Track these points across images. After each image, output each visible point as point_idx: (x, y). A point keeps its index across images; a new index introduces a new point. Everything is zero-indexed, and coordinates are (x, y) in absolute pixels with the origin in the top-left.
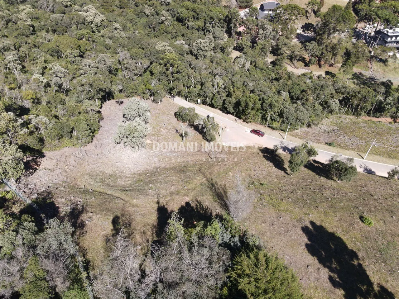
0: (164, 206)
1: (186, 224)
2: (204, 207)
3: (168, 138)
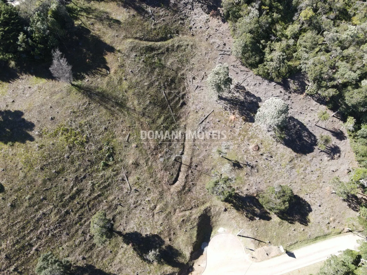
0: (114, 53)
2: (96, 75)
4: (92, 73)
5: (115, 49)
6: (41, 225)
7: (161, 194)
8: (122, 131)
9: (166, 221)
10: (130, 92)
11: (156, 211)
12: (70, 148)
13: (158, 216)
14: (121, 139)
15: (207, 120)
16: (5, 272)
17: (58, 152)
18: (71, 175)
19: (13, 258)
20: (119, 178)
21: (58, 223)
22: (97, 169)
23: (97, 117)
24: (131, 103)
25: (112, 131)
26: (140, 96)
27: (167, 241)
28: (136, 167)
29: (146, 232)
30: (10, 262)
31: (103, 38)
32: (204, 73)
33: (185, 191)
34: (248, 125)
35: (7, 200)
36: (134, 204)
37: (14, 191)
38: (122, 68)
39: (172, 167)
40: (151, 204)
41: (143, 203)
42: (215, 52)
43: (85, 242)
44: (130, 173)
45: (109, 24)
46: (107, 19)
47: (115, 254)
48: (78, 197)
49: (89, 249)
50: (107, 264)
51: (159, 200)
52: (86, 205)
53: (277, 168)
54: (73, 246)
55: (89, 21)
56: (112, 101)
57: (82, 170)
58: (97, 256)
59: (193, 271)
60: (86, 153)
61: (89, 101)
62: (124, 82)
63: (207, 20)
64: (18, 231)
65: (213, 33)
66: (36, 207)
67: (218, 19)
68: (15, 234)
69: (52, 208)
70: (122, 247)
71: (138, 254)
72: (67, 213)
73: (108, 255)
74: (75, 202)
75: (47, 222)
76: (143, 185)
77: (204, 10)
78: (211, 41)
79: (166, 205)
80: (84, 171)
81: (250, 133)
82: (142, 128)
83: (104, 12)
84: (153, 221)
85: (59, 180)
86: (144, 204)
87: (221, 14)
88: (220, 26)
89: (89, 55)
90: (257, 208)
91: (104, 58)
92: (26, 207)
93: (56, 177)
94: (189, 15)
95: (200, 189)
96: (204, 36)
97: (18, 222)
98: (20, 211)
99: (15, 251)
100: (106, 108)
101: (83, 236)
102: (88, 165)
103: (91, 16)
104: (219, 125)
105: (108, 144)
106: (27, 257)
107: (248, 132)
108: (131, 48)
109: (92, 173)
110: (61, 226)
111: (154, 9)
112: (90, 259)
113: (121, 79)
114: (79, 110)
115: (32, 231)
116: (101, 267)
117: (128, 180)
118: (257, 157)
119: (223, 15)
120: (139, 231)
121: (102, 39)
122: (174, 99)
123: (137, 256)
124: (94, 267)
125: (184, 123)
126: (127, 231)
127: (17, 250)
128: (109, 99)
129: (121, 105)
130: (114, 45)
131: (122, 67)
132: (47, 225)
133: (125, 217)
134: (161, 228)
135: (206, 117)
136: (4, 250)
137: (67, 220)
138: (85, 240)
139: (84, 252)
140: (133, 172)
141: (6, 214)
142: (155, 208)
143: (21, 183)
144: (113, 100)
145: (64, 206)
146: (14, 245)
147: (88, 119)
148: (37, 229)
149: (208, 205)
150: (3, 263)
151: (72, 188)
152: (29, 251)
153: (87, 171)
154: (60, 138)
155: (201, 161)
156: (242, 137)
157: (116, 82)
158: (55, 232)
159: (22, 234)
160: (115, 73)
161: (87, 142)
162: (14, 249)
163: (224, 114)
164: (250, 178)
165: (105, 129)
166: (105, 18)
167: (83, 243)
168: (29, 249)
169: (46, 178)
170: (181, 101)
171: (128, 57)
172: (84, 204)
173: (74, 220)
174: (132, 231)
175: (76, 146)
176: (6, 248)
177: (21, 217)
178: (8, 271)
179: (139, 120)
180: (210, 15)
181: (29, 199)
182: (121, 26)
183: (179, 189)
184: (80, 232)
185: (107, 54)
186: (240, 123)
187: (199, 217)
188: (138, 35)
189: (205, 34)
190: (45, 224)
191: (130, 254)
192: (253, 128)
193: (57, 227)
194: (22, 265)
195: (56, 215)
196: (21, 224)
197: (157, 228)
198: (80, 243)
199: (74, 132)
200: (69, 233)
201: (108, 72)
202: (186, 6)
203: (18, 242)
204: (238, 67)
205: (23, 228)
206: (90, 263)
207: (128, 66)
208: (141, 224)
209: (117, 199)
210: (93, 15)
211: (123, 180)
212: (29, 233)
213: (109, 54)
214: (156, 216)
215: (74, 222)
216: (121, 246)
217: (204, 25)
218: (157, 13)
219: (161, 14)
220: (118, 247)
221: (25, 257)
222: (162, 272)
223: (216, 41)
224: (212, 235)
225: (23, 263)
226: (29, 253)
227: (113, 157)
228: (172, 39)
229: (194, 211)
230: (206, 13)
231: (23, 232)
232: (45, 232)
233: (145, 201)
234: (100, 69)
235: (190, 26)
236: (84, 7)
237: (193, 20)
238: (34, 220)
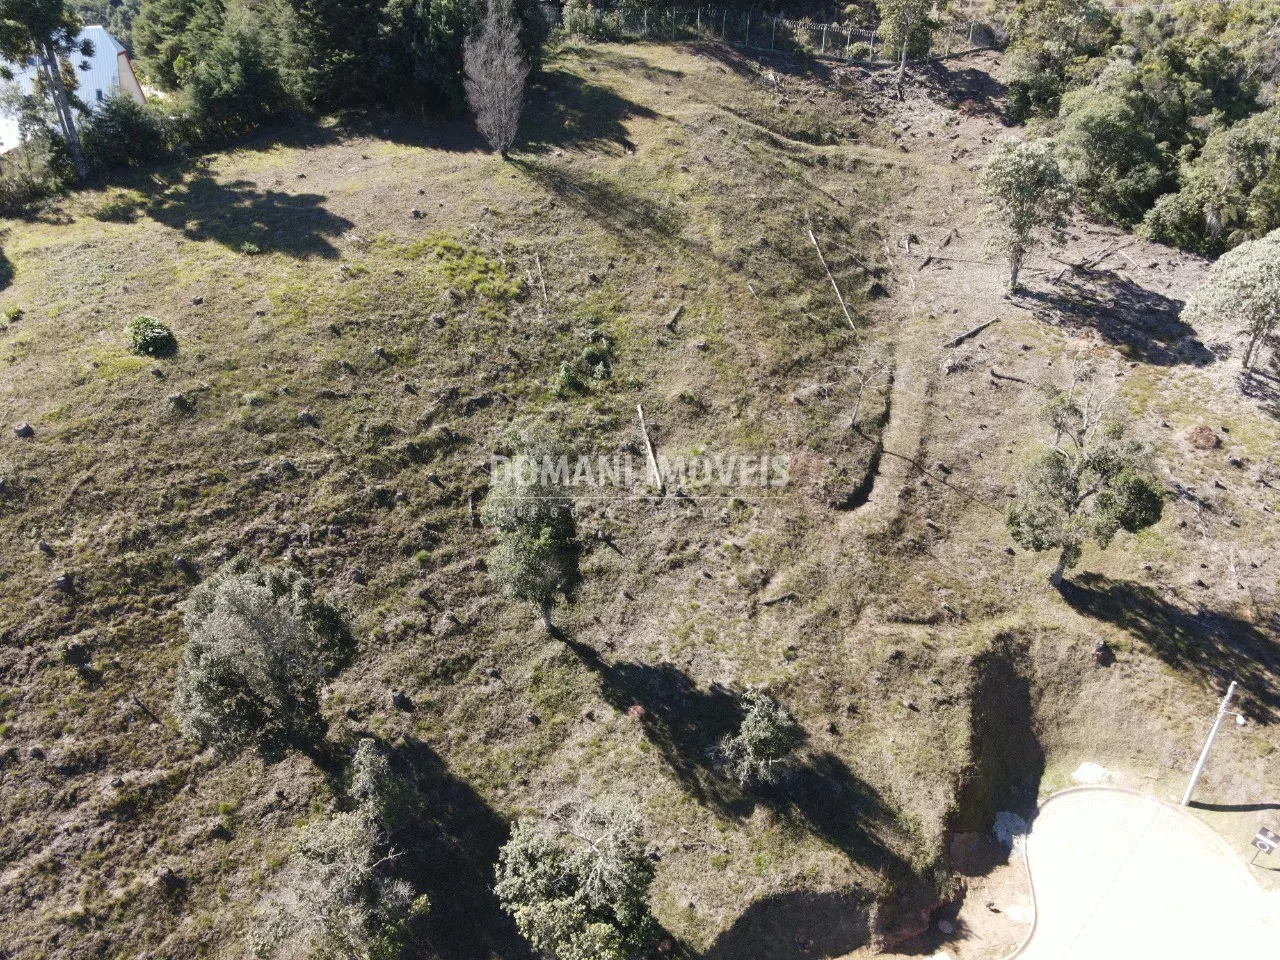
4: (577, 145)
5: (659, 114)
6: (266, 507)
7: (796, 530)
8: (656, 297)
9: (816, 645)
10: (698, 202)
11: (765, 596)
12: (457, 299)
13: (777, 619)
14: (646, 317)
15: (978, 340)
16: (28, 649)
17: (409, 300)
18: (435, 380)
19: (91, 599)
20: (622, 438)
21: (335, 521)
22: (538, 391)
23: (571, 242)
24: (696, 229)
25: (618, 290)
26: (729, 217)
28: (697, 415)
29: (713, 673)
30: (70, 617)
32: (950, 231)
33: (900, 544)
34: (1151, 372)
35: (169, 382)
36: (669, 551)
37: (210, 367)
38: (676, 147)
39: (845, 447)
40: (746, 562)
41: (711, 554)
43: (428, 637)
44: (669, 433)
45: (647, 74)
46: (640, 66)
47: (553, 738)
48: (443, 459)
49: (434, 672)
50: (506, 768)
51: (786, 550)
52: (466, 501)
54: (372, 636)
56: (631, 210)
57: (481, 375)
58: (469, 717)
59: (962, 938)
60: (507, 328)
61: (553, 200)
62: (681, 175)
63: (951, 120)
64: (165, 497)
65: (974, 146)
66: (272, 437)
67: (988, 119)
68: (147, 504)
69: (331, 461)
70: (590, 716)
71: (668, 758)
72: (384, 499)
73: (518, 731)
74: (428, 471)
75: (292, 503)
77: (940, 102)
79: (817, 577)
80: (488, 381)
81: (1166, 394)
82: (731, 298)
83: (633, 58)
84: (750, 632)
85: (388, 383)
86: (716, 558)
87: (998, 109)
88: (998, 133)
90: (1269, 668)
91: (620, 125)
92: (233, 425)
93: (379, 370)
94: (890, 110)
95: (970, 554)
96: (944, 152)
97: (179, 466)
98: (202, 431)
99: (112, 573)
101: (424, 609)
102: (507, 368)
104: (1025, 359)
105: (594, 324)
106: (155, 616)
107: (1158, 392)
108: (711, 116)
109: (515, 398)
110: (343, 536)
111: (785, 76)
112: (429, 718)
113: (670, 167)
114: (513, 213)
115: (219, 514)
116: (474, 772)
117: (655, 456)
118: (1217, 472)
119: (1004, 112)
120: (680, 665)
122: (846, 265)
123: (662, 770)
124: (440, 764)
125: (887, 340)
126: (624, 654)
127: (125, 573)
128: (624, 206)
129: (663, 226)
130: (655, 106)
131: (678, 144)
132: (287, 514)
133: (621, 595)
134: (791, 669)
135: (971, 330)
136: (70, 556)
137: (375, 523)
138: (427, 630)
139: (412, 679)
140: (681, 430)
141: (143, 426)
142: (765, 582)
143: (245, 351)
144: (637, 210)
145: (378, 470)
146: (125, 545)
147: (538, 240)
148: (242, 513)
149: (1010, 622)
150: (36, 610)
151: (428, 421)
152: (172, 597)
153: (499, 386)
154: (429, 266)
155: (966, 457)
156: (1132, 401)
157: (653, 171)
158: (310, 553)
159: (174, 517)
160: (652, 154)
161: (520, 299)
162: (118, 560)
163: (1042, 332)
164: (1202, 543)
165: (594, 279)
166: (634, 65)
167: (415, 636)
168: (174, 588)
169: (341, 362)
170: (873, 281)
171: (699, 131)
172: (459, 491)
173: (401, 535)
174: (646, 659)
175: (477, 298)
176: (82, 550)
177: (197, 455)
178: (41, 651)
179: (720, 276)
180: (961, 111)
181: (255, 403)
182: (684, 79)
183: (876, 528)
184: (415, 588)
185: (631, 119)
186: (1113, 362)
187: (977, 661)
189: (944, 149)
190: (280, 507)
191: (629, 753)
193: (324, 534)
194: (115, 644)
195: (338, 487)
196: (191, 475)
197: (768, 666)
198: (405, 632)
199: (481, 260)
200: (369, 578)
201: (630, 152)
202: (882, 89)
203: (142, 540)
204: (1074, 226)
205: (191, 494)
206: (423, 738)
207: (695, 147)
208: (693, 636)
209: (596, 515)
211: (635, 450)
212: (204, 522)
213: (637, 119)
215: (401, 543)
216: (585, 712)
217: (939, 130)
218: (791, 84)
219: (804, 89)
220: (574, 712)
221: (147, 617)
222: (794, 874)
225: (124, 639)
226: (169, 605)
227: (606, 365)
228: (835, 147)
229: (947, 632)
230: (947, 106)
231: (181, 510)
232: (272, 539)
233: (720, 549)
234: (604, 140)
235: (893, 130)
237: (902, 119)
238: (243, 481)
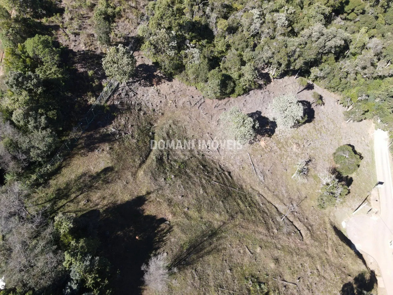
0: (147, 200)
1: (132, 230)
2: (164, 238)
3: (286, 159)
4: (159, 242)
5: (144, 196)
7: (308, 255)
8: (240, 252)
9: (333, 268)
10: (205, 214)
13: (327, 273)
14: (246, 259)
15: (256, 165)
20: (282, 289)
23: (213, 271)
24: (216, 222)
25: (235, 264)
26: (212, 207)
27: (351, 279)
28: (279, 263)
31: (118, 200)
32: (207, 134)
33: (312, 231)
34: (275, 137)
36: (309, 291)
38: (172, 204)
40: (314, 272)
41: (311, 280)
42: (193, 110)
44: (281, 273)
45: (103, 181)
46: (93, 179)
51: (313, 261)
53: (317, 143)
55: (78, 202)
56: (205, 241)
59: (374, 272)
61: (193, 269)
62: (191, 213)
63: (157, 91)
65: (174, 97)
67: (164, 82)
76: (296, 268)
77: (145, 86)
78: (180, 104)
79: (320, 258)
81: (282, 141)
82: (245, 228)
83: (80, 177)
84: (329, 282)
87: (161, 76)
88: (172, 87)
89: (131, 231)
91: (146, 216)
94: (140, 101)
95: (312, 216)
96: (171, 105)
100: (209, 253)
103: (73, 196)
104: (264, 159)
105: (247, 279)
107: (281, 141)
108: (153, 178)
111: (114, 124)
113: (185, 213)
114: (198, 289)
117: (287, 282)
118: (304, 151)
119: (164, 77)
121: (119, 202)
122: (223, 179)
125: (249, 186)
129: (214, 234)
130: (136, 194)
131: (171, 202)
134: (338, 277)
135: (252, 163)
140: (281, 270)
142: (319, 271)
144: (205, 239)
147: (212, 284)
149: (327, 219)
155: (289, 197)
156: (282, 149)
157: (186, 221)
160: (174, 215)
163: (256, 147)
164: (317, 169)
165: (230, 270)
166: (90, 181)
170: (226, 173)
171: (161, 188)
179: (236, 226)
180: (155, 85)
182: (116, 169)
183: (309, 235)
185: (144, 209)
186: (270, 142)
188: (138, 162)
189: (169, 104)
192: (279, 135)
197: (337, 282)
201: (168, 222)
202: (129, 95)
204: (220, 105)
207: (172, 196)
210: (74, 192)
211: (285, 287)
213: (144, 207)
214: (326, 276)
217: (160, 98)
218: (119, 126)
219: (123, 122)
223: (184, 101)
224: (346, 236)
227: (262, 283)
228: (155, 134)
229: (329, 235)
230: (150, 86)
234: (160, 229)
235: (151, 109)
236: (52, 197)
237: (146, 102)
